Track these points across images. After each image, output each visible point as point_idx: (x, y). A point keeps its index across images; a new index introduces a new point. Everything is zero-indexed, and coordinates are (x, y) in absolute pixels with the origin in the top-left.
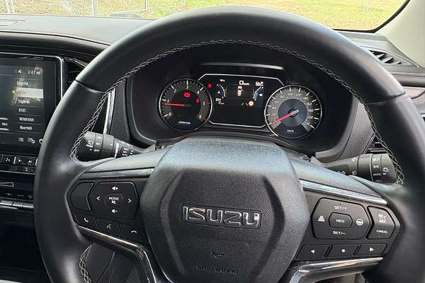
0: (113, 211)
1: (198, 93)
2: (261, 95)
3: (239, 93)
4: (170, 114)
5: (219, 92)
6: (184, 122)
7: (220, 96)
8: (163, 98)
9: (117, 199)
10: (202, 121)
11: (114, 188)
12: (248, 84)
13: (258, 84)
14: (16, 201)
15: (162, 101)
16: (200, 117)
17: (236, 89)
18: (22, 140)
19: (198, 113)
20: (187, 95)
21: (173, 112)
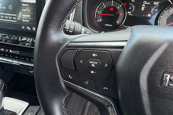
0: (92, 72)
1: (118, 8)
2: (156, 10)
3: (143, 9)
4: (101, 20)
5: (130, 8)
6: (108, 25)
7: (130, 10)
8: (97, 10)
9: (96, 63)
10: (119, 24)
11: (94, 55)
12: (149, 3)
13: (155, 3)
14: (20, 61)
15: (97, 13)
16: (118, 22)
17: (141, 7)
18: (23, 27)
19: (117, 20)
20: (112, 9)
21: (103, 18)
